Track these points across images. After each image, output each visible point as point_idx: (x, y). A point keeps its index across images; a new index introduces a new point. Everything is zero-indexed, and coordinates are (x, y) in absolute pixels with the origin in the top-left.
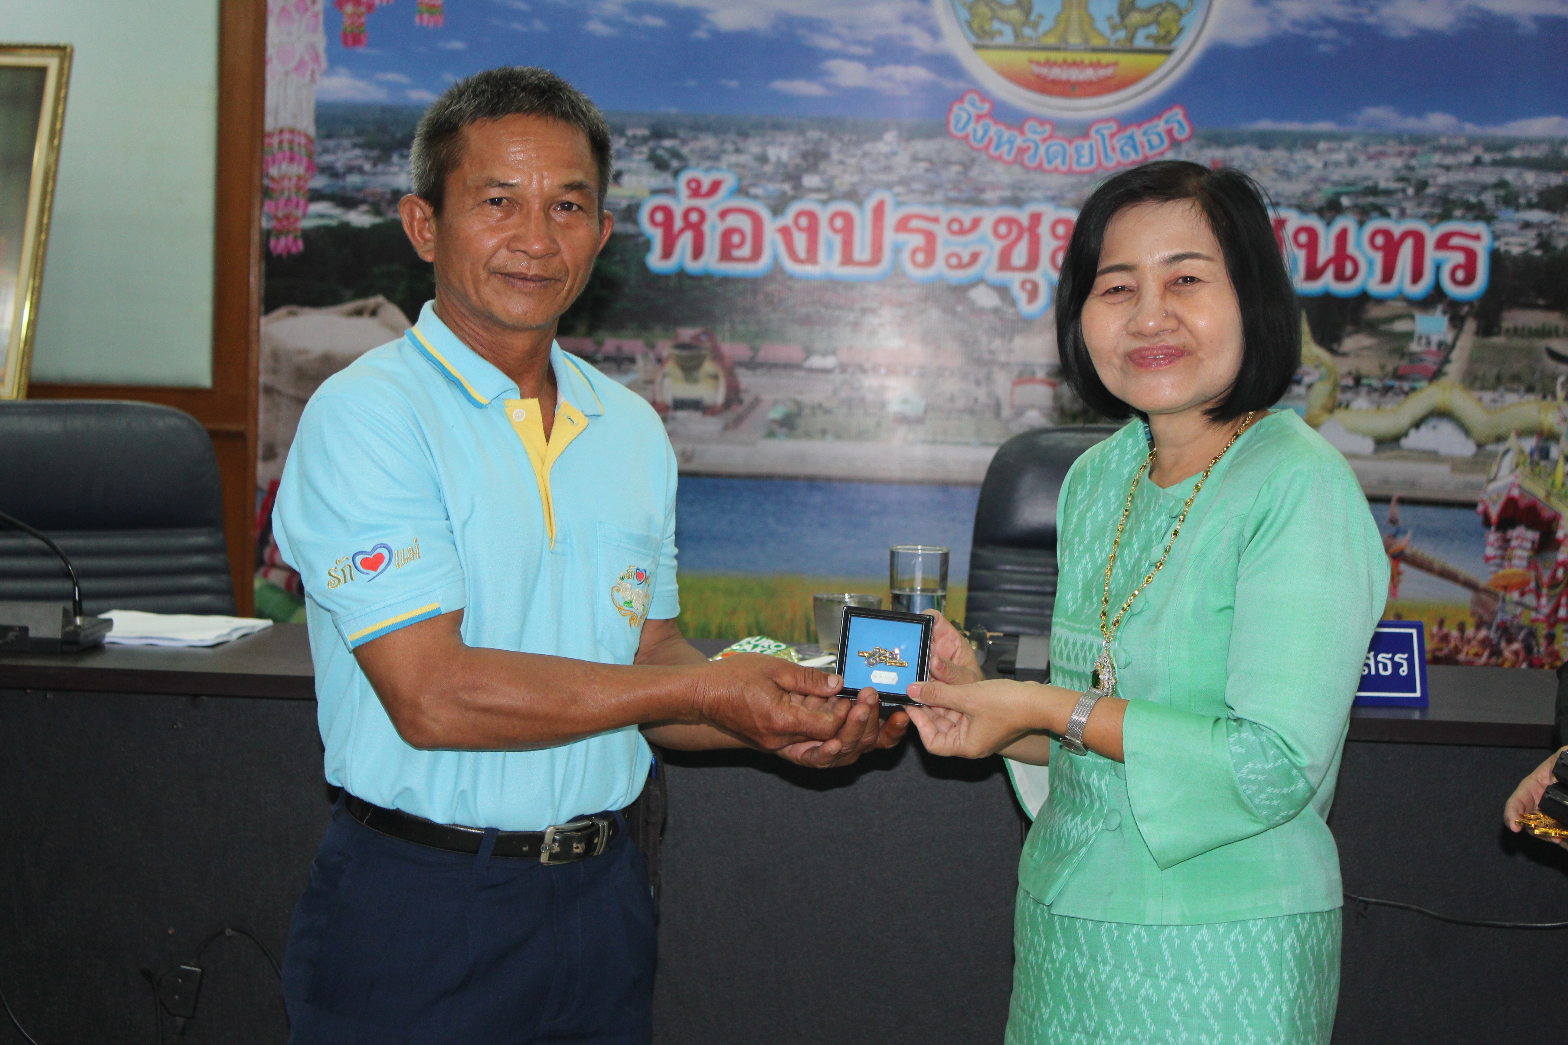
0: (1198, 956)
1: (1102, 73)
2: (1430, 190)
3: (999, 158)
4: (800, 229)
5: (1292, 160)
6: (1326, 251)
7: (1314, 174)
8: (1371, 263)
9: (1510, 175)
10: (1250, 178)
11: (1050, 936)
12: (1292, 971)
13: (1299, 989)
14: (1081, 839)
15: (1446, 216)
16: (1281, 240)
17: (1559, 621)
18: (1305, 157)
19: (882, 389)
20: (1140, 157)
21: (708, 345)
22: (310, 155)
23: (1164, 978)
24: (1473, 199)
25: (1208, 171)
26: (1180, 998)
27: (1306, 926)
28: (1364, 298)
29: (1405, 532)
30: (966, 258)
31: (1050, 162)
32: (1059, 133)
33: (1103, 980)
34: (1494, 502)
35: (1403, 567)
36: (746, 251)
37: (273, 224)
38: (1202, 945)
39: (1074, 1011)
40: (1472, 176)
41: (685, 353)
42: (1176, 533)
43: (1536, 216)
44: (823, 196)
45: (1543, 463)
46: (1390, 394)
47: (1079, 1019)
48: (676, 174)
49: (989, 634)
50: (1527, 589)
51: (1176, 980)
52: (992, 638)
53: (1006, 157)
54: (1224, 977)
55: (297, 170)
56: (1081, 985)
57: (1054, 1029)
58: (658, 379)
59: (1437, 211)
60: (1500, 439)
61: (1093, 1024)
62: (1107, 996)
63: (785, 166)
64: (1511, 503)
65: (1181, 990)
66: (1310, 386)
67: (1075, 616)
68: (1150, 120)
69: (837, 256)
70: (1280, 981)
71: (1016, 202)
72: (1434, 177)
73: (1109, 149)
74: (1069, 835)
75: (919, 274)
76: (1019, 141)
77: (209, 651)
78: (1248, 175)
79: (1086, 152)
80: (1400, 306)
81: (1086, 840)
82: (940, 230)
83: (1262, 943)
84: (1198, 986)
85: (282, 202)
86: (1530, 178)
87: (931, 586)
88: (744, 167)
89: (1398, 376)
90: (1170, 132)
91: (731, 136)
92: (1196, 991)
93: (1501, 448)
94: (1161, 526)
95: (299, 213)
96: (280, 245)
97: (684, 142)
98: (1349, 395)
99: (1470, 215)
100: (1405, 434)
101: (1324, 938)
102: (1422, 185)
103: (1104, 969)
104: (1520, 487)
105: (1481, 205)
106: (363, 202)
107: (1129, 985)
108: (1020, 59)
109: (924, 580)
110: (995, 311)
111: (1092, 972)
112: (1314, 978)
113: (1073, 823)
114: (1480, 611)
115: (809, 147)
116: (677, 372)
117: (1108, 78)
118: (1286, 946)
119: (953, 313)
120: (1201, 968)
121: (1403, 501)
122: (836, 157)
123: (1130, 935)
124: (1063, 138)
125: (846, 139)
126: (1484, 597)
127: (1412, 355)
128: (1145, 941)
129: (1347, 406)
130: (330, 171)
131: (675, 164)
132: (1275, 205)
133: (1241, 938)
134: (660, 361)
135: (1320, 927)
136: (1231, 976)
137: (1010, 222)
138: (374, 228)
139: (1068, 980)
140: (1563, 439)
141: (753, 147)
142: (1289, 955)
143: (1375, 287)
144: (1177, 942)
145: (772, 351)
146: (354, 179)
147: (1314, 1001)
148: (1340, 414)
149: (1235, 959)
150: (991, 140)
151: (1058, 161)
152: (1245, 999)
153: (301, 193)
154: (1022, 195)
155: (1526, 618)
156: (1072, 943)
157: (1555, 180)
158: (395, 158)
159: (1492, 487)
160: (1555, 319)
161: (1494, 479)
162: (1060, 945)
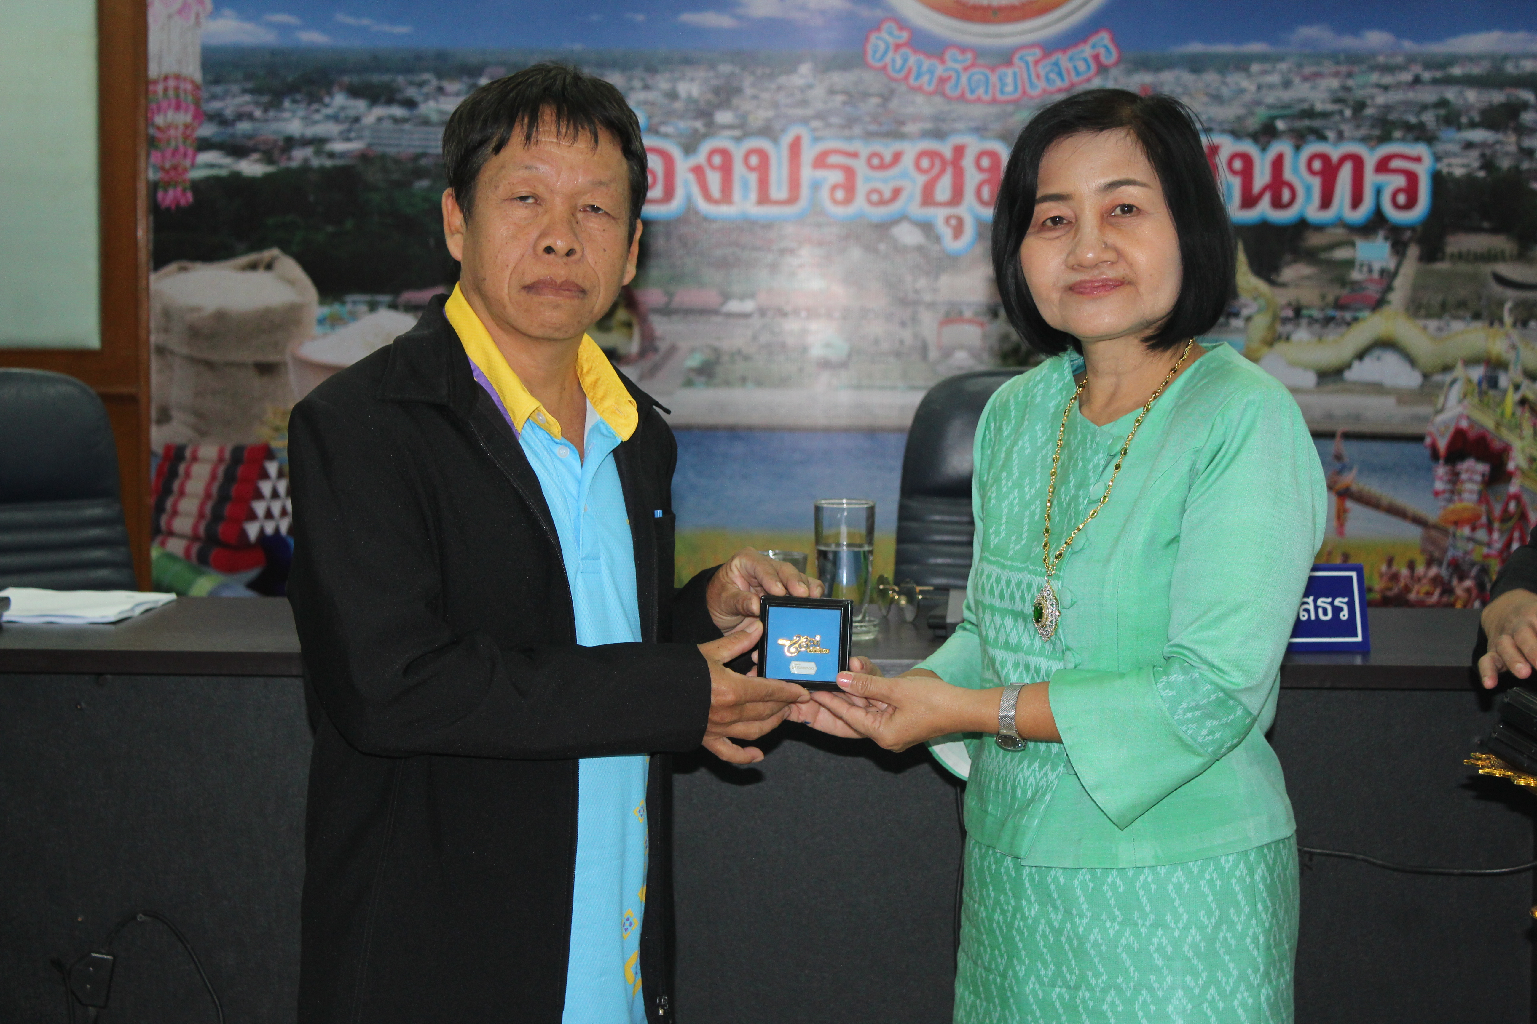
0: (1175, 899)
2: (1369, 111)
3: (919, 89)
4: (713, 168)
5: (1224, 83)
6: (1262, 177)
7: (1247, 98)
8: (1308, 189)
9: (1451, 94)
10: (1181, 103)
11: (1018, 895)
12: (1265, 902)
13: (1272, 918)
14: (1040, 785)
15: (1385, 138)
16: (1216, 166)
18: (1238, 80)
19: (804, 333)
20: (1066, 84)
22: (197, 102)
23: (1144, 924)
24: (1412, 119)
25: (1141, 99)
26: (1162, 942)
28: (1302, 225)
29: (1351, 468)
30: (887, 194)
31: (972, 91)
32: (981, 61)
33: (1081, 933)
34: (1442, 435)
35: (1349, 504)
36: (657, 192)
37: (160, 175)
39: (1052, 967)
40: (1411, 95)
42: (1117, 467)
43: (1479, 135)
44: (737, 133)
45: (1491, 393)
46: (1332, 325)
47: (1058, 973)
49: (918, 589)
50: (1478, 523)
51: (1155, 925)
52: (921, 592)
53: (926, 88)
54: (1203, 917)
55: (184, 118)
56: (1057, 940)
57: (1031, 986)
59: (1377, 132)
60: (1447, 368)
61: (1074, 977)
62: (1087, 949)
63: (696, 101)
64: (1459, 435)
66: (1248, 319)
68: (1076, 44)
69: (753, 196)
70: (1255, 913)
71: (939, 134)
72: (1372, 98)
73: (1033, 76)
74: (1025, 783)
75: (840, 211)
76: (940, 70)
77: (112, 627)
78: (1179, 100)
79: (1009, 80)
80: (1340, 232)
81: (1048, 786)
82: (860, 166)
83: (1235, 878)
84: (1179, 928)
85: (168, 154)
86: (1472, 95)
87: (858, 541)
88: (652, 104)
89: (1339, 305)
90: (1096, 57)
91: (639, 72)
93: (1448, 378)
94: (1098, 464)
95: (188, 163)
96: (168, 197)
98: (1289, 327)
99: (1410, 136)
100: (1349, 366)
101: (1287, 863)
102: (1360, 106)
103: (1081, 923)
104: (1468, 418)
105: (1421, 126)
106: (254, 150)
107: (1109, 935)
109: (850, 535)
110: (920, 249)
111: (1068, 926)
113: (1030, 770)
114: (1430, 548)
115: (720, 82)
117: (1031, 2)
118: (1258, 879)
119: (876, 251)
120: (1180, 910)
121: (1348, 436)
122: (749, 91)
123: (1106, 885)
124: (986, 66)
125: (759, 71)
126: (1434, 533)
127: (1354, 284)
128: (1121, 889)
129: (1288, 338)
130: (218, 118)
132: (1208, 131)
133: (1214, 874)
135: (1283, 854)
136: (1210, 914)
137: (932, 155)
138: (267, 177)
140: (1512, 367)
141: (663, 83)
142: (1260, 887)
143: (1314, 214)
144: (1153, 887)
145: (687, 296)
146: (244, 127)
147: (1285, 926)
148: (1280, 347)
150: (910, 70)
151: (981, 91)
153: (189, 142)
154: (945, 127)
155: (1478, 554)
156: (1045, 897)
157: (1498, 97)
158: (287, 104)
159: (1440, 418)
160: (1500, 243)
161: (1442, 410)
162: (1031, 901)
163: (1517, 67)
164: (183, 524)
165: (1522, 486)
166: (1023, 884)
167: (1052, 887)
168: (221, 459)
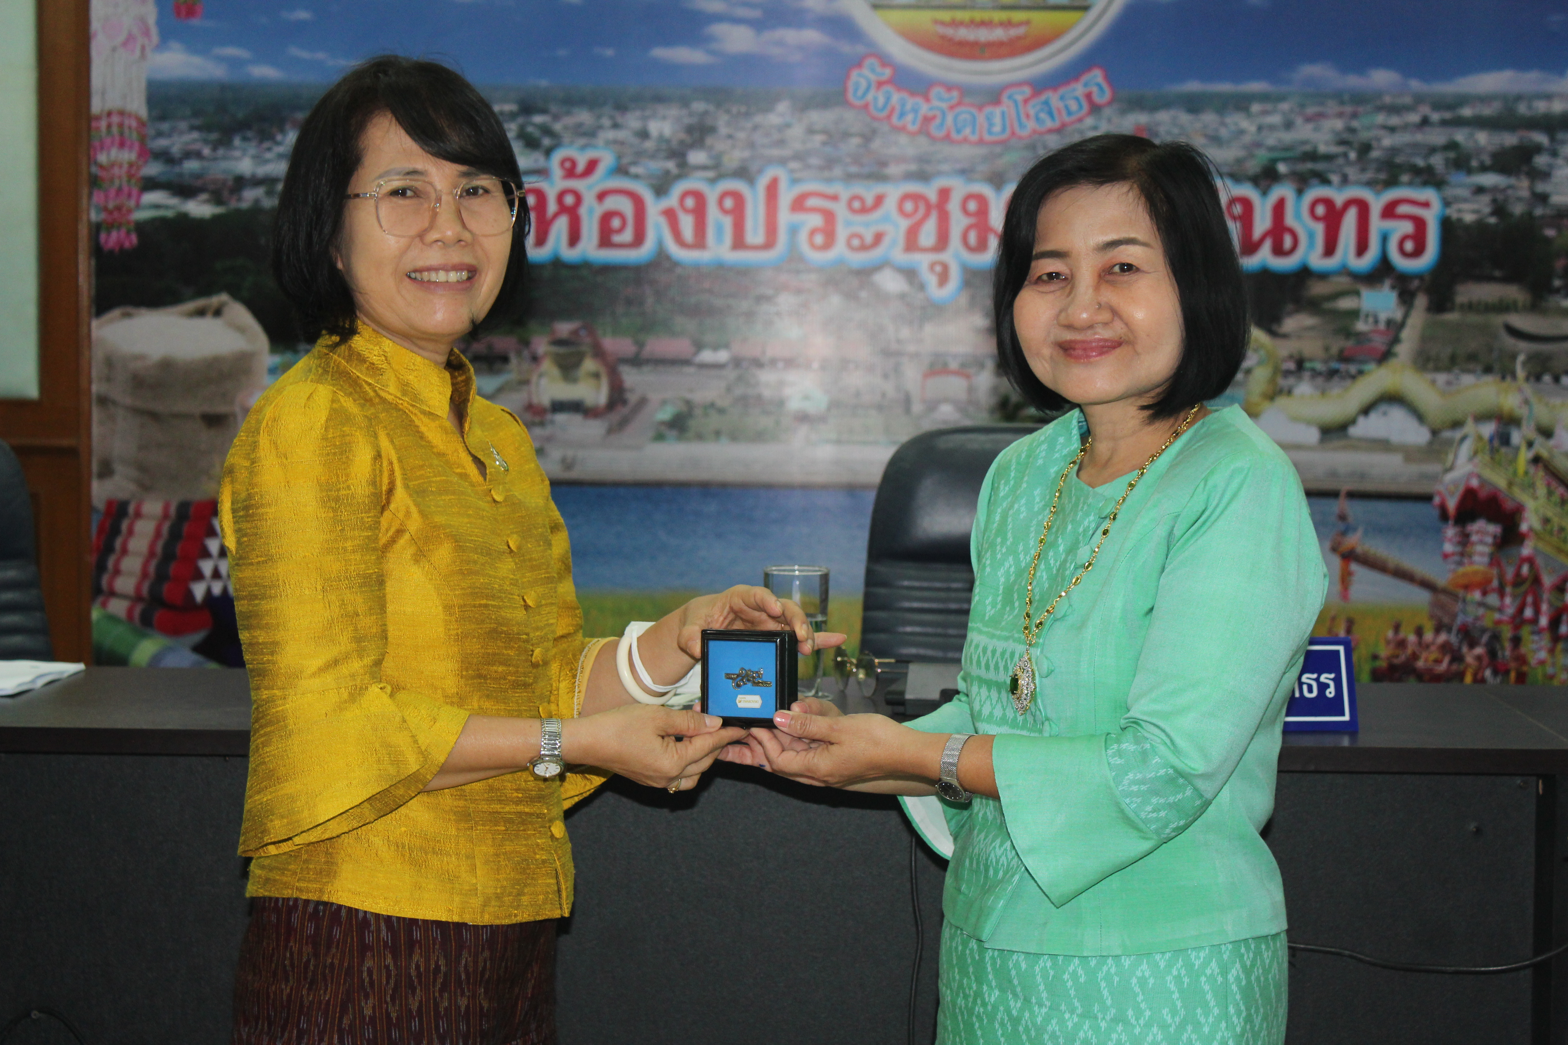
0: (1138, 993)
1: (1013, 32)
2: (1375, 154)
3: (902, 129)
4: (686, 211)
5: (1223, 124)
6: (1262, 223)
7: (1247, 139)
8: (1311, 236)
9: (1460, 136)
11: (980, 980)
12: (1238, 1004)
13: (1246, 1023)
14: (1011, 865)
15: (1392, 182)
17: (1524, 622)
18: (1236, 120)
19: (781, 384)
20: (1057, 124)
21: (588, 340)
22: (143, 139)
23: (1104, 1018)
24: (1420, 162)
26: (1121, 1039)
27: (1251, 955)
28: (1304, 273)
29: (1355, 529)
30: (869, 239)
31: (958, 131)
32: (967, 100)
33: (1039, 1023)
34: (1452, 494)
35: (1354, 567)
36: (627, 236)
37: (103, 216)
38: (1142, 981)
40: (1419, 137)
41: (562, 350)
42: (1105, 532)
43: (1489, 179)
44: (711, 174)
45: (1504, 450)
46: (1336, 379)
48: (548, 152)
49: (879, 661)
50: (1489, 587)
51: (1115, 1020)
53: (912, 128)
54: (1167, 1015)
55: (128, 156)
56: (1015, 1029)
58: (534, 379)
59: (1383, 176)
60: (1457, 424)
63: (668, 141)
64: (1469, 494)
65: (1122, 1031)
66: (1248, 371)
67: (995, 622)
68: (1067, 83)
69: (728, 239)
70: (1225, 1016)
71: (923, 176)
72: (1378, 139)
73: (1023, 116)
74: (997, 862)
75: (818, 257)
76: (924, 109)
79: (997, 120)
80: (1345, 280)
82: (840, 209)
83: (1206, 976)
84: (1140, 1025)
85: (112, 193)
86: (1482, 138)
88: (622, 143)
89: (1344, 357)
90: (1089, 96)
91: (608, 109)
92: (1137, 1030)
93: (1458, 434)
94: (1089, 527)
95: (132, 203)
96: (112, 240)
97: (556, 118)
98: (1291, 381)
99: (1418, 180)
100: (1353, 421)
101: (1270, 966)
102: (1365, 149)
103: (1039, 1012)
104: (1479, 476)
105: (1430, 169)
106: (202, 190)
107: (1067, 1027)
108: (924, 19)
110: (902, 297)
111: (1027, 1015)
112: (1262, 1010)
114: (1439, 613)
115: (693, 120)
116: (555, 371)
117: (1019, 38)
118: (1231, 978)
119: (856, 298)
120: (1143, 1006)
121: (1353, 495)
122: (723, 130)
123: (1067, 973)
124: (972, 105)
125: (734, 110)
126: (1443, 598)
127: (1359, 335)
128: (1082, 980)
129: (1289, 392)
130: (165, 156)
131: (547, 142)
133: (1183, 972)
134: (535, 359)
135: (1265, 956)
136: (1174, 1012)
137: (916, 198)
138: (216, 218)
139: (1002, 1024)
140: (1524, 423)
141: (633, 121)
142: (1234, 988)
143: (1317, 261)
144: (1116, 979)
145: (658, 346)
146: (192, 165)
147: (1262, 1035)
148: (1282, 401)
149: (1178, 995)
150: (893, 110)
151: (967, 131)
152: (1190, 1037)
153: (133, 181)
154: (929, 168)
155: (1489, 619)
156: (1005, 984)
157: (1510, 139)
158: (237, 141)
159: (1449, 477)
160: (1513, 292)
161: (1451, 469)
162: (992, 987)
163: (1530, 107)
164: (126, 584)
165: (1535, 549)
166: (985, 968)
167: (1013, 972)
168: (166, 516)
